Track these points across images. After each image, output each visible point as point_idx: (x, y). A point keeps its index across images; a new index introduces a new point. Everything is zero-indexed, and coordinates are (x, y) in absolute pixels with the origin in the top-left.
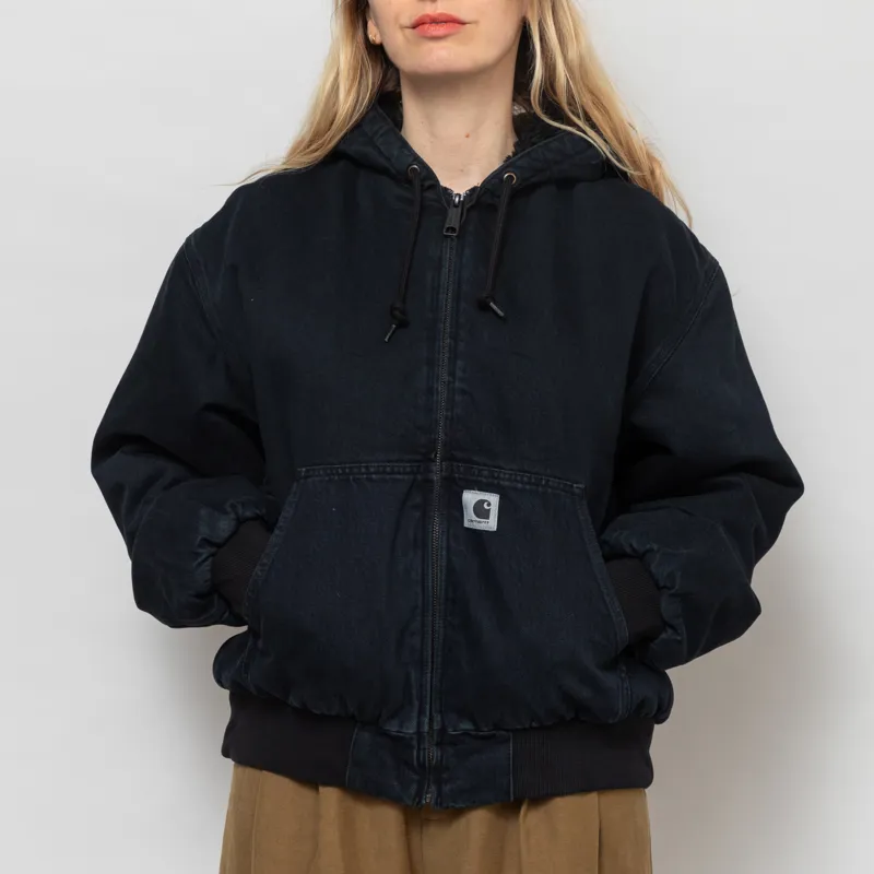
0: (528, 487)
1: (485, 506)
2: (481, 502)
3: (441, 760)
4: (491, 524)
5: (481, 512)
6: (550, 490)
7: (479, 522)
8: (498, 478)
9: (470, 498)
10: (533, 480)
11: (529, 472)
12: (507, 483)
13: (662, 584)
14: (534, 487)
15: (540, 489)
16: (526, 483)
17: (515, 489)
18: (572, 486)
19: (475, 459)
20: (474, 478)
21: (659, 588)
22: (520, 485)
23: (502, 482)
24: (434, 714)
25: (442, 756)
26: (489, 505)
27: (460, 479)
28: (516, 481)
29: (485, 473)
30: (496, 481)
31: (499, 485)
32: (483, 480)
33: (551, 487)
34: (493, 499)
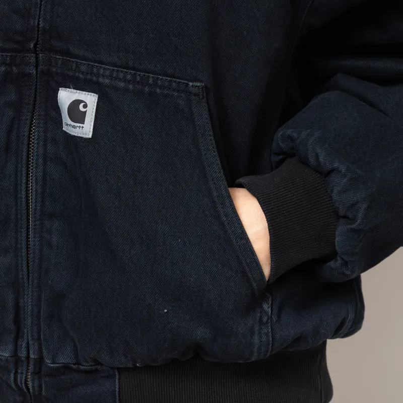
0: (131, 86)
1: (81, 108)
2: (77, 103)
3: (40, 391)
4: (86, 130)
5: (77, 114)
6: (158, 91)
7: (74, 127)
8: (98, 75)
10: (138, 78)
11: (133, 69)
12: (107, 81)
13: (342, 212)
14: (139, 87)
15: (147, 89)
16: (129, 82)
17: (117, 88)
18: (188, 84)
19: (75, 50)
20: (71, 74)
21: (338, 217)
22: (122, 84)
23: (101, 80)
25: (40, 386)
26: (85, 106)
27: (57, 74)
28: (117, 78)
29: (83, 68)
30: (94, 79)
31: (98, 84)
32: (81, 76)
33: (160, 87)
34: (90, 100)
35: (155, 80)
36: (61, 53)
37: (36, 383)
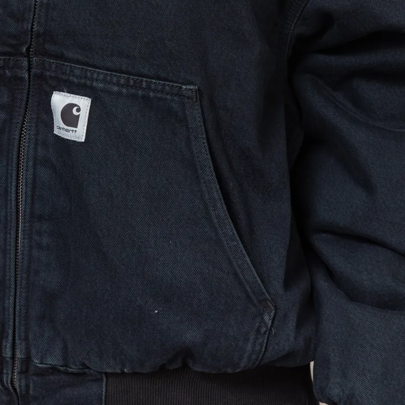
0: (124, 91)
1: (74, 111)
4: (79, 133)
6: (151, 94)
7: (67, 130)
8: (92, 79)
9: (59, 100)
11: (127, 73)
12: (101, 85)
14: (132, 91)
15: (140, 93)
16: (123, 86)
17: (110, 93)
18: (181, 88)
20: (65, 77)
22: (116, 89)
23: (95, 84)
24: (17, 342)
26: (79, 110)
28: (111, 82)
29: (77, 72)
30: (88, 83)
31: (92, 88)
32: (75, 80)
33: (154, 91)
34: (84, 104)
35: (149, 84)
36: (56, 57)
37: (23, 383)
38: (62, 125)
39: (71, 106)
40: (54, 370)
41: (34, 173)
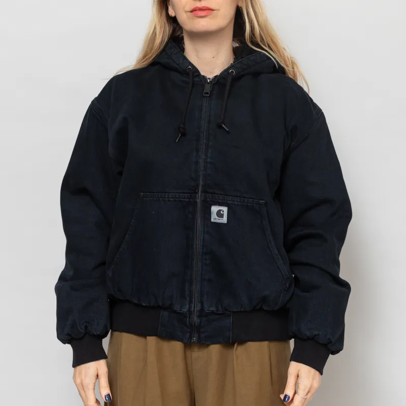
0: (239, 204)
1: (222, 212)
4: (224, 220)
7: (219, 219)
8: (227, 200)
9: (215, 209)
10: (242, 200)
11: (239, 197)
12: (230, 202)
14: (242, 203)
15: (245, 204)
16: (239, 202)
17: (234, 204)
18: (259, 202)
19: (216, 192)
20: (216, 200)
22: (236, 203)
24: (197, 303)
26: (223, 212)
27: (210, 201)
28: (234, 201)
29: (221, 198)
30: (226, 201)
31: (227, 203)
32: (220, 201)
33: (250, 203)
34: (225, 209)
35: (248, 200)
36: (211, 193)
37: (199, 321)
38: (217, 217)
39: (220, 210)
40: (213, 312)
41: (204, 237)
